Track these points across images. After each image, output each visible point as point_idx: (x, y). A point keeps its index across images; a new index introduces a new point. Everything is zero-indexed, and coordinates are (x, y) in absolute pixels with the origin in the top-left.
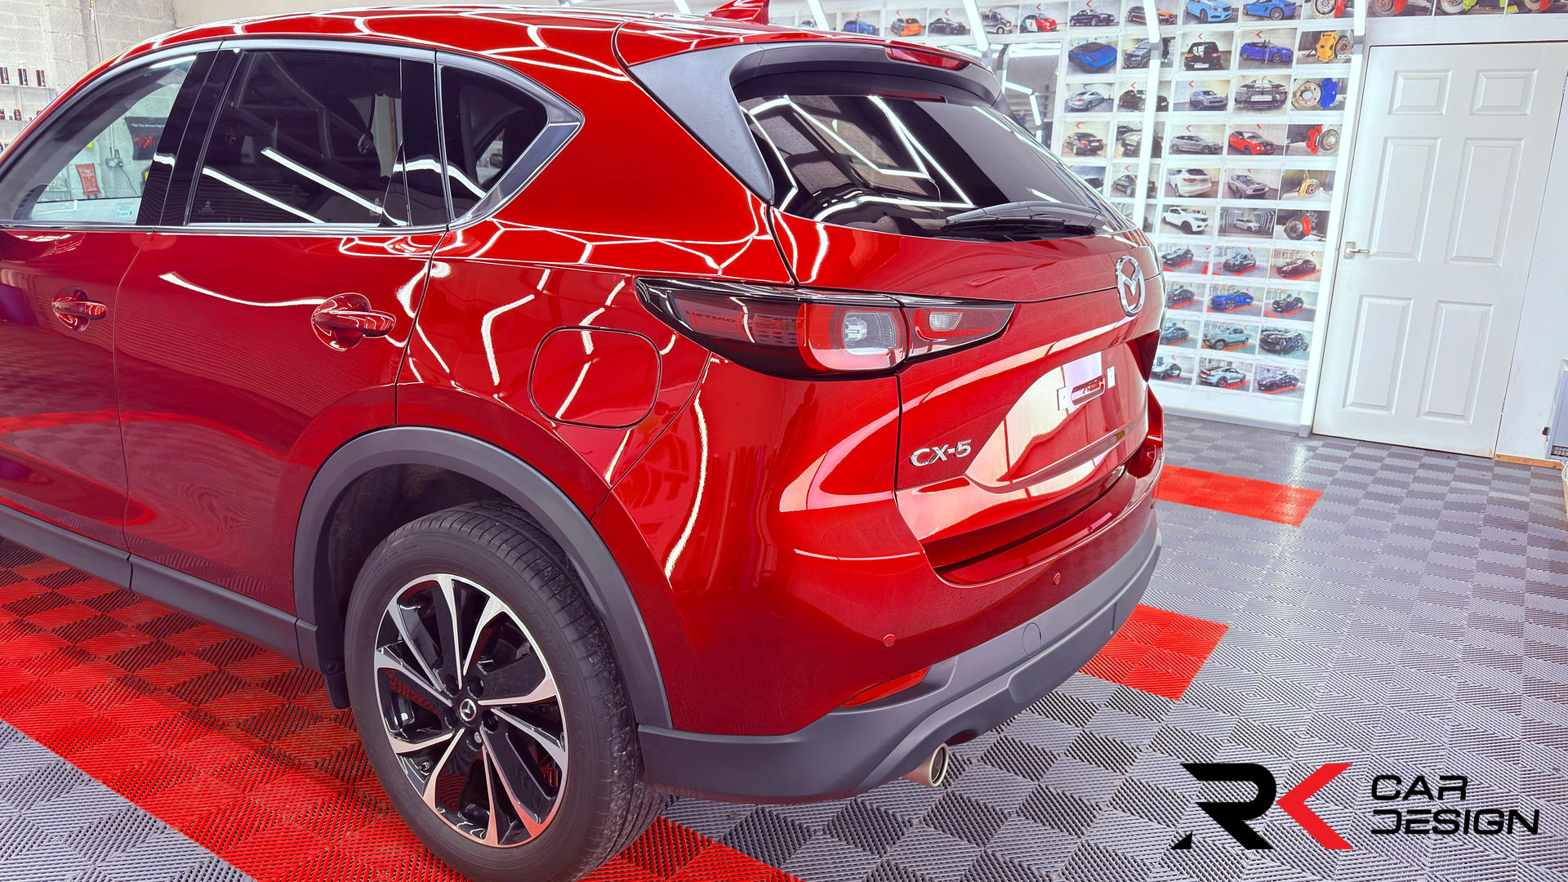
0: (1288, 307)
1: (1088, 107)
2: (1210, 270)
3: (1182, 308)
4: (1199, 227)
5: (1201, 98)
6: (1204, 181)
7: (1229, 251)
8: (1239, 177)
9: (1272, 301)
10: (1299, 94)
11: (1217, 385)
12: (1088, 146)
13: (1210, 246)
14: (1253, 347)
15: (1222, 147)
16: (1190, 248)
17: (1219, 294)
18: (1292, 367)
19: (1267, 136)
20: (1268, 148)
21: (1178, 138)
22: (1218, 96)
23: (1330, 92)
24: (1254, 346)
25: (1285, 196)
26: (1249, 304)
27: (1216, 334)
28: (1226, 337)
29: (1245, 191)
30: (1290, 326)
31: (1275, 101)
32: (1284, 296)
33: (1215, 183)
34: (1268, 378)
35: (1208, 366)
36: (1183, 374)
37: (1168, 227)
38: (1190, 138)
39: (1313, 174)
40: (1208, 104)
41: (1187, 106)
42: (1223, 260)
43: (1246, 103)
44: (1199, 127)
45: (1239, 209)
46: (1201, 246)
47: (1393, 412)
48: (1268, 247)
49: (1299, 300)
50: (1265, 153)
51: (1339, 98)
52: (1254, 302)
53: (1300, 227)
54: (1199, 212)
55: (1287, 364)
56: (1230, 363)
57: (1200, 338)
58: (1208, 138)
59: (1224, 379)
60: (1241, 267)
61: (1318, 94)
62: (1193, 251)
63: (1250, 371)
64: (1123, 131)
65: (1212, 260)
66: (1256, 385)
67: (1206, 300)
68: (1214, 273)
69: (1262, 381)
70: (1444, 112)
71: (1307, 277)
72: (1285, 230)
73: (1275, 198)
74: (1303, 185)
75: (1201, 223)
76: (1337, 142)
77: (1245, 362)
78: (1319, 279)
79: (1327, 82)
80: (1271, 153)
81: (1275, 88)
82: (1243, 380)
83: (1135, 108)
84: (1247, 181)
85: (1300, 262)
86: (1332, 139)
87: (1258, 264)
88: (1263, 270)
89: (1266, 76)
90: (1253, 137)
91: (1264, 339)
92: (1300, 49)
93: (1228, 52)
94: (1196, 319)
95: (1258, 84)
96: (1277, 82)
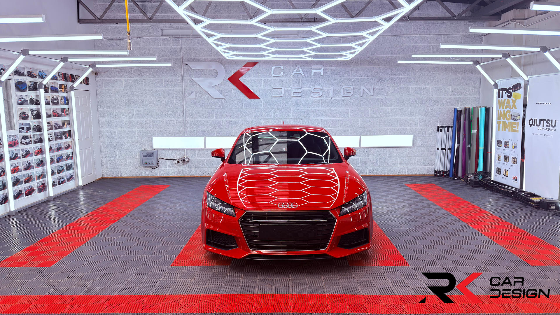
0: (68, 157)
1: (22, 103)
3: (53, 164)
5: (47, 101)
6: (50, 125)
8: (55, 123)
9: (66, 156)
10: (61, 100)
12: (25, 116)
13: (54, 144)
15: (51, 115)
17: (58, 157)
18: (71, 173)
19: (58, 112)
22: (49, 100)
23: (67, 100)
24: (65, 170)
26: (62, 158)
27: (59, 169)
28: (61, 169)
29: (57, 127)
30: (70, 162)
31: (57, 102)
33: (52, 125)
35: (59, 179)
36: (55, 183)
38: (47, 113)
39: (67, 121)
40: (47, 103)
42: (57, 147)
43: (54, 103)
44: (48, 109)
45: (57, 132)
47: (85, 176)
48: (63, 142)
49: (69, 155)
50: (59, 116)
52: (63, 158)
53: (67, 135)
54: (50, 134)
55: (71, 172)
56: (62, 176)
57: (56, 171)
58: (49, 113)
59: (62, 181)
60: (59, 149)
61: (63, 101)
62: (52, 146)
63: (66, 177)
64: (32, 111)
65: (55, 148)
67: (56, 160)
68: (56, 152)
69: (68, 178)
70: (80, 105)
73: (62, 128)
74: (65, 124)
75: (52, 138)
77: (64, 175)
78: (72, 148)
79: (64, 98)
80: (59, 117)
81: (57, 99)
82: (65, 180)
83: (33, 104)
84: (57, 124)
85: (68, 144)
86: (67, 112)
87: (62, 147)
88: (63, 148)
89: (55, 95)
90: (56, 112)
91: (66, 167)
92: (59, 88)
93: (48, 88)
94: (55, 166)
95: (54, 97)
96: (57, 97)
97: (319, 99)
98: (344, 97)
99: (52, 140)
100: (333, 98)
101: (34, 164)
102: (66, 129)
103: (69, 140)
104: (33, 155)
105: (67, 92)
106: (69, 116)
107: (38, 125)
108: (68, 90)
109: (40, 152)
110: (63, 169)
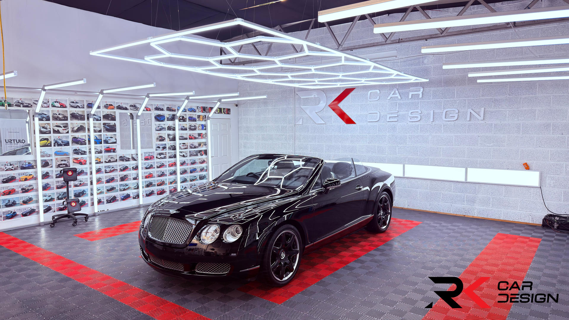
0: (202, 170)
1: (160, 130)
2: (189, 165)
3: (185, 174)
5: (183, 128)
6: (185, 145)
7: (191, 160)
8: (191, 144)
9: (200, 169)
10: (198, 127)
12: (162, 139)
13: (188, 159)
15: (188, 138)
16: (185, 160)
17: (191, 169)
19: (195, 136)
22: (185, 127)
23: (204, 127)
25: (199, 147)
27: (192, 178)
28: (194, 178)
29: (192, 147)
30: (203, 173)
31: (195, 128)
33: (187, 146)
37: (181, 156)
38: (182, 136)
39: (204, 143)
41: (180, 129)
42: (191, 162)
43: (191, 129)
44: (183, 134)
45: (192, 151)
46: (187, 160)
48: (198, 158)
49: (204, 168)
50: (195, 139)
51: (204, 128)
52: (197, 170)
53: (202, 153)
54: (185, 152)
56: (195, 184)
57: (189, 180)
58: (185, 136)
60: (193, 163)
61: (201, 127)
64: (169, 135)
65: (189, 162)
67: (189, 171)
70: (218, 130)
72: (200, 154)
73: (197, 148)
74: (202, 145)
75: (186, 155)
77: (197, 183)
78: (207, 163)
79: (202, 125)
83: (170, 130)
84: (193, 145)
85: (203, 160)
86: (204, 136)
88: (198, 163)
89: (193, 123)
90: (192, 136)
91: (199, 178)
92: (197, 118)
93: (186, 118)
94: (188, 176)
95: (192, 125)
96: (195, 125)
97: (418, 123)
98: (447, 122)
99: (186, 157)
100: (433, 123)
101: (168, 173)
102: (203, 148)
103: (204, 157)
104: (168, 166)
105: (205, 121)
106: (206, 139)
107: (173, 146)
108: (206, 119)
109: (175, 164)
110: (196, 179)
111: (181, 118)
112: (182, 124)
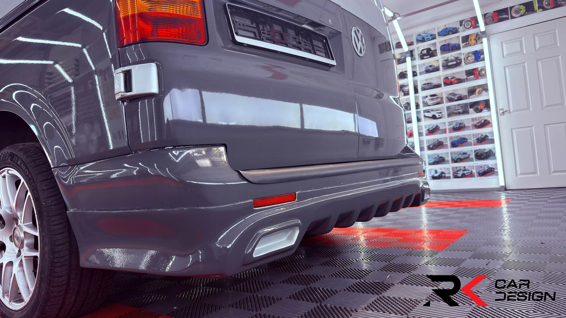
0: (483, 140)
2: (448, 131)
3: (440, 148)
4: (439, 116)
5: (429, 68)
6: (437, 98)
7: (453, 123)
8: (450, 94)
9: (475, 139)
10: (466, 58)
11: (461, 177)
13: (445, 122)
14: (472, 159)
15: (441, 85)
16: (438, 124)
17: (453, 140)
19: (457, 77)
20: (459, 81)
21: (424, 84)
22: (436, 66)
23: (478, 56)
25: (471, 97)
26: (466, 142)
27: (456, 156)
28: (461, 157)
29: (454, 99)
30: (486, 147)
31: (458, 63)
32: (480, 136)
33: (442, 98)
34: (482, 170)
35: (456, 170)
36: (447, 175)
37: (427, 118)
38: (428, 84)
39: (479, 86)
40: (432, 70)
41: (424, 72)
42: (452, 126)
43: (447, 66)
44: (431, 79)
45: (453, 106)
46: (442, 123)
47: (539, 174)
48: (469, 118)
49: (486, 136)
51: (482, 56)
52: (468, 141)
53: (479, 107)
54: (438, 110)
55: (489, 163)
56: (465, 167)
57: (450, 159)
58: (435, 82)
59: (464, 174)
60: (460, 127)
61: (473, 57)
62: (439, 125)
63: (474, 169)
64: (402, 87)
65: (447, 127)
66: (478, 174)
67: (449, 143)
68: (450, 132)
69: (480, 172)
70: (525, 53)
71: (487, 126)
72: (474, 110)
73: (466, 99)
74: (477, 91)
75: (439, 114)
76: (486, 73)
77: (471, 165)
78: (492, 126)
79: (473, 53)
80: (461, 83)
81: (457, 59)
82: (471, 173)
84: (454, 95)
85: (483, 121)
86: (483, 72)
87: (466, 125)
88: (469, 127)
89: (451, 55)
90: (451, 78)
91: (478, 155)
92: (463, 43)
93: (436, 50)
94: (447, 152)
95: (450, 58)
96: (456, 56)
99: (440, 118)
102: (480, 97)
103: (485, 114)
105: (482, 43)
106: (483, 78)
110: (468, 157)
111: (425, 52)
112: (428, 63)
